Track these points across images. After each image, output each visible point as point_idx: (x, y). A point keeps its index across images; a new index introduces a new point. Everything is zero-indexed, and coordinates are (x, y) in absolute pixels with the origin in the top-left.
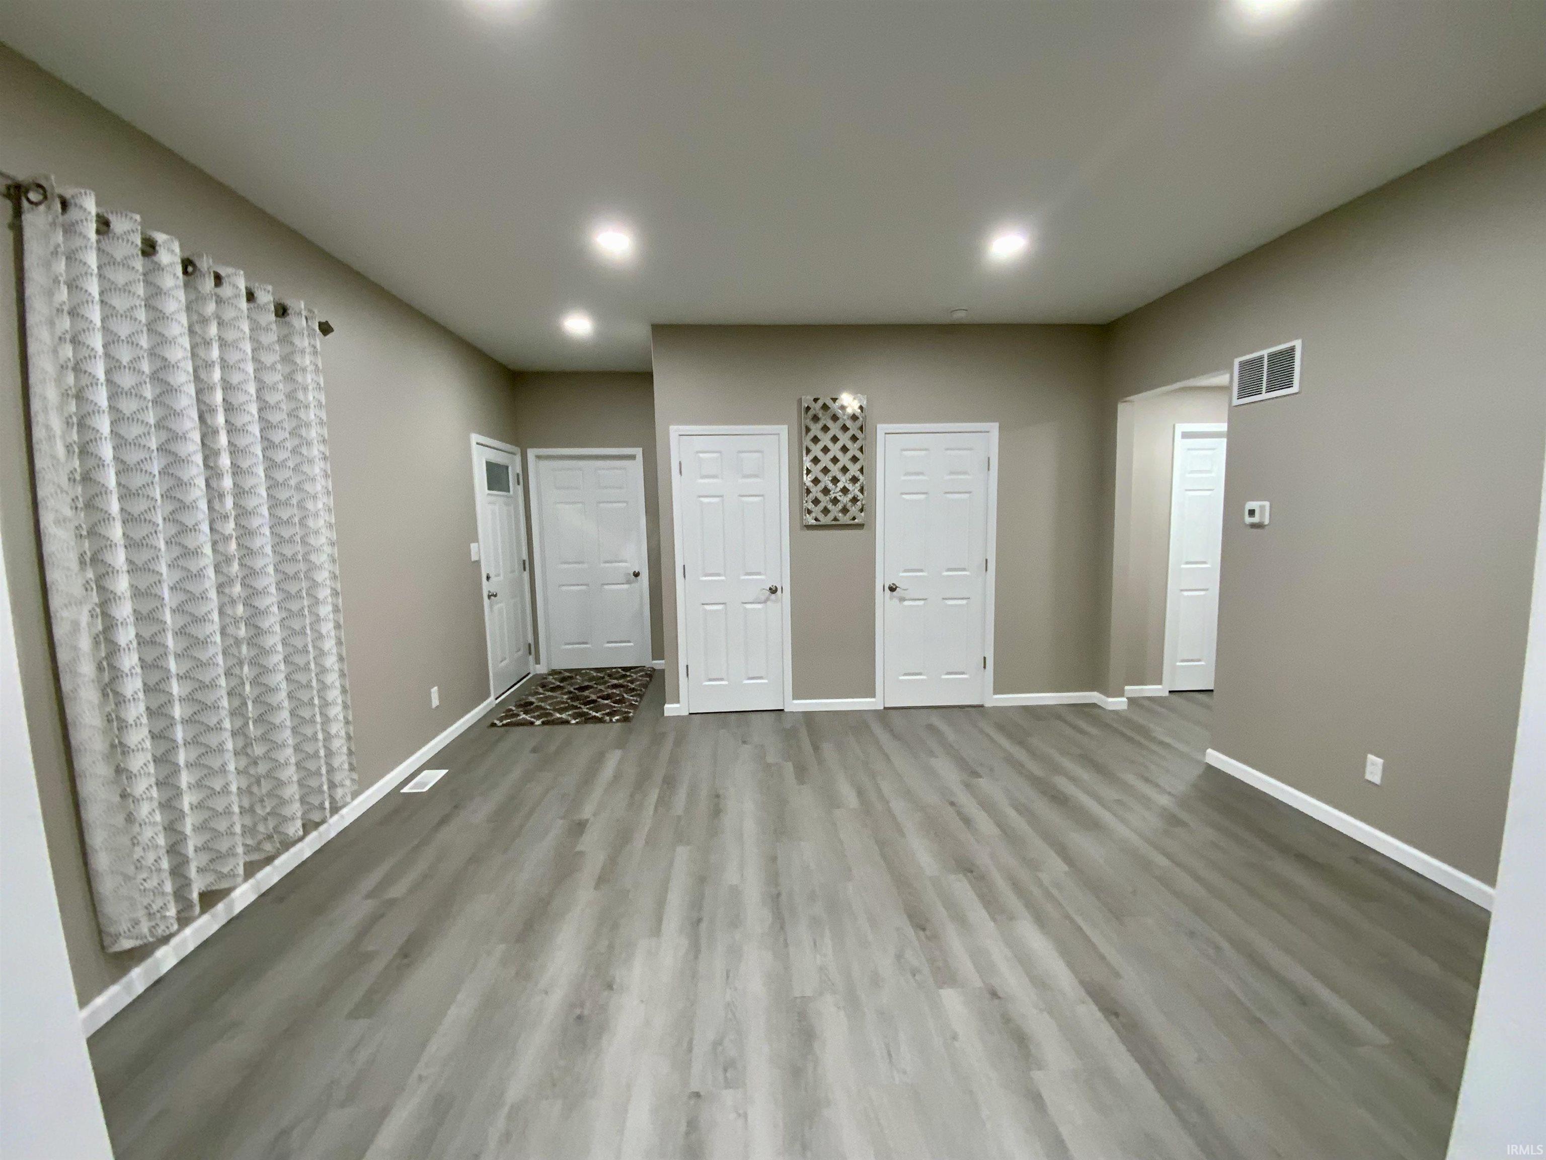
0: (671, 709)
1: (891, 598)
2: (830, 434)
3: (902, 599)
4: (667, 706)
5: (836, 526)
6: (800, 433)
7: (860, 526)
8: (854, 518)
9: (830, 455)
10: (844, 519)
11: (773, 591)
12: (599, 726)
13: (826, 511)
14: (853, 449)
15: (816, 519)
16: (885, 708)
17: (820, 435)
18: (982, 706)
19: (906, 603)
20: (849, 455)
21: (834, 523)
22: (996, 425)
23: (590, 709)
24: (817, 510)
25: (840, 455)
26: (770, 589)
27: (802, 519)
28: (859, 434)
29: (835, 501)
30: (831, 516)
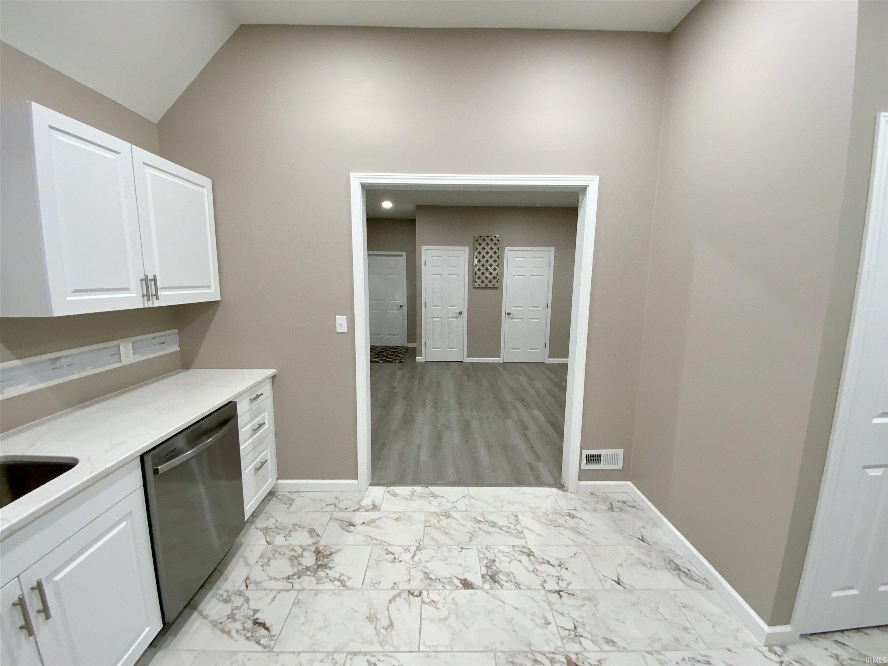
0: (418, 359)
1: (508, 318)
2: (486, 251)
3: (513, 319)
4: (416, 358)
5: (486, 288)
6: (473, 249)
7: (497, 288)
8: (494, 285)
9: (485, 259)
10: (490, 285)
11: (460, 313)
12: (390, 364)
13: (483, 282)
14: (495, 257)
15: (479, 285)
16: (504, 362)
17: (482, 251)
18: (544, 363)
19: (514, 320)
20: (493, 259)
21: (486, 287)
22: (554, 248)
23: (386, 358)
24: (479, 281)
25: (489, 259)
26: (459, 313)
27: (473, 284)
28: (497, 251)
29: (487, 278)
30: (484, 284)
